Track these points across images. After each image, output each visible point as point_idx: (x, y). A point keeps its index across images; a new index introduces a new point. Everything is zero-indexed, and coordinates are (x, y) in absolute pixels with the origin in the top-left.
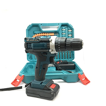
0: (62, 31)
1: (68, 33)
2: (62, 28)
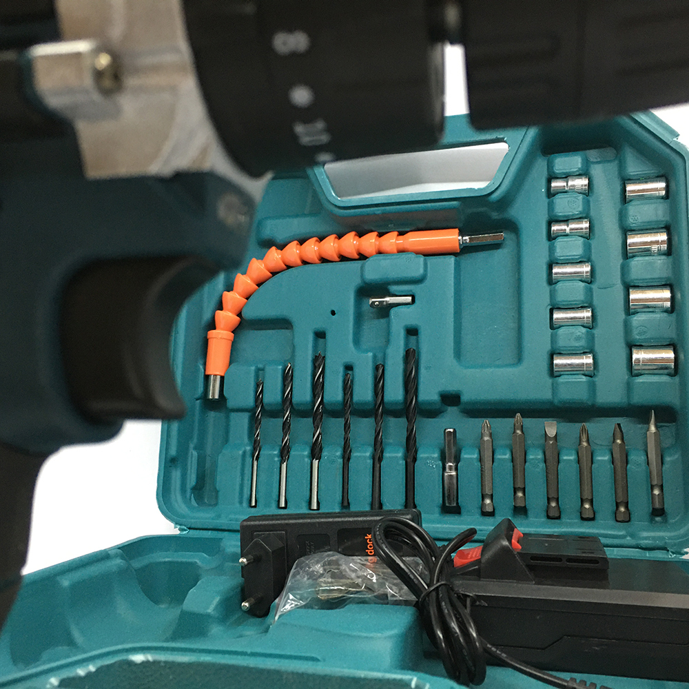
0: (552, 194)
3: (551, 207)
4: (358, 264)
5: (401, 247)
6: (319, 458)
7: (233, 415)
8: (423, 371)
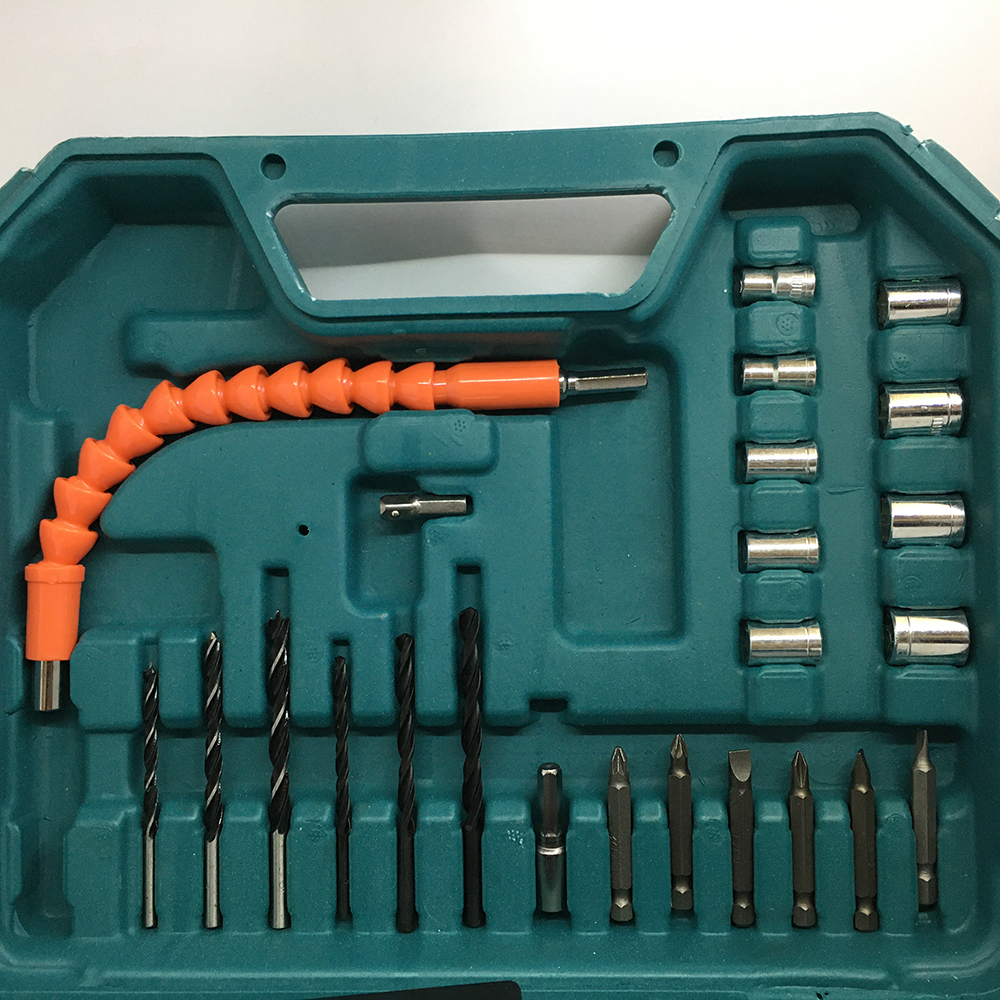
0: (742, 301)
1: (875, 352)
2: (740, 241)
3: (741, 326)
4: (353, 427)
5: (442, 396)
6: (285, 829)
7: (94, 741)
8: (493, 653)
